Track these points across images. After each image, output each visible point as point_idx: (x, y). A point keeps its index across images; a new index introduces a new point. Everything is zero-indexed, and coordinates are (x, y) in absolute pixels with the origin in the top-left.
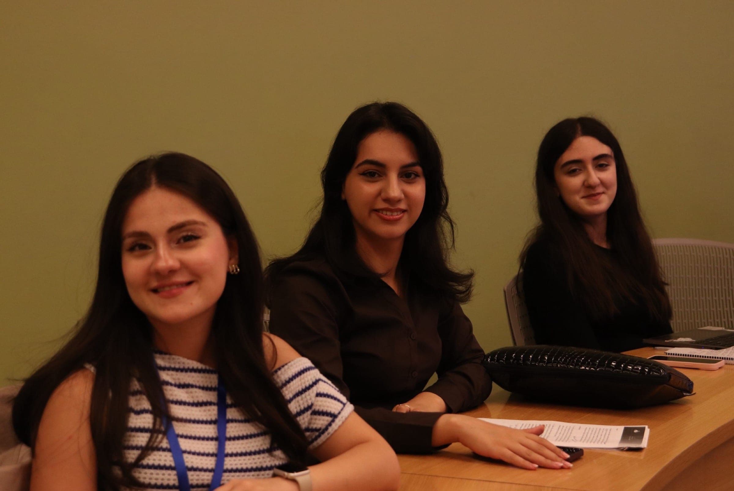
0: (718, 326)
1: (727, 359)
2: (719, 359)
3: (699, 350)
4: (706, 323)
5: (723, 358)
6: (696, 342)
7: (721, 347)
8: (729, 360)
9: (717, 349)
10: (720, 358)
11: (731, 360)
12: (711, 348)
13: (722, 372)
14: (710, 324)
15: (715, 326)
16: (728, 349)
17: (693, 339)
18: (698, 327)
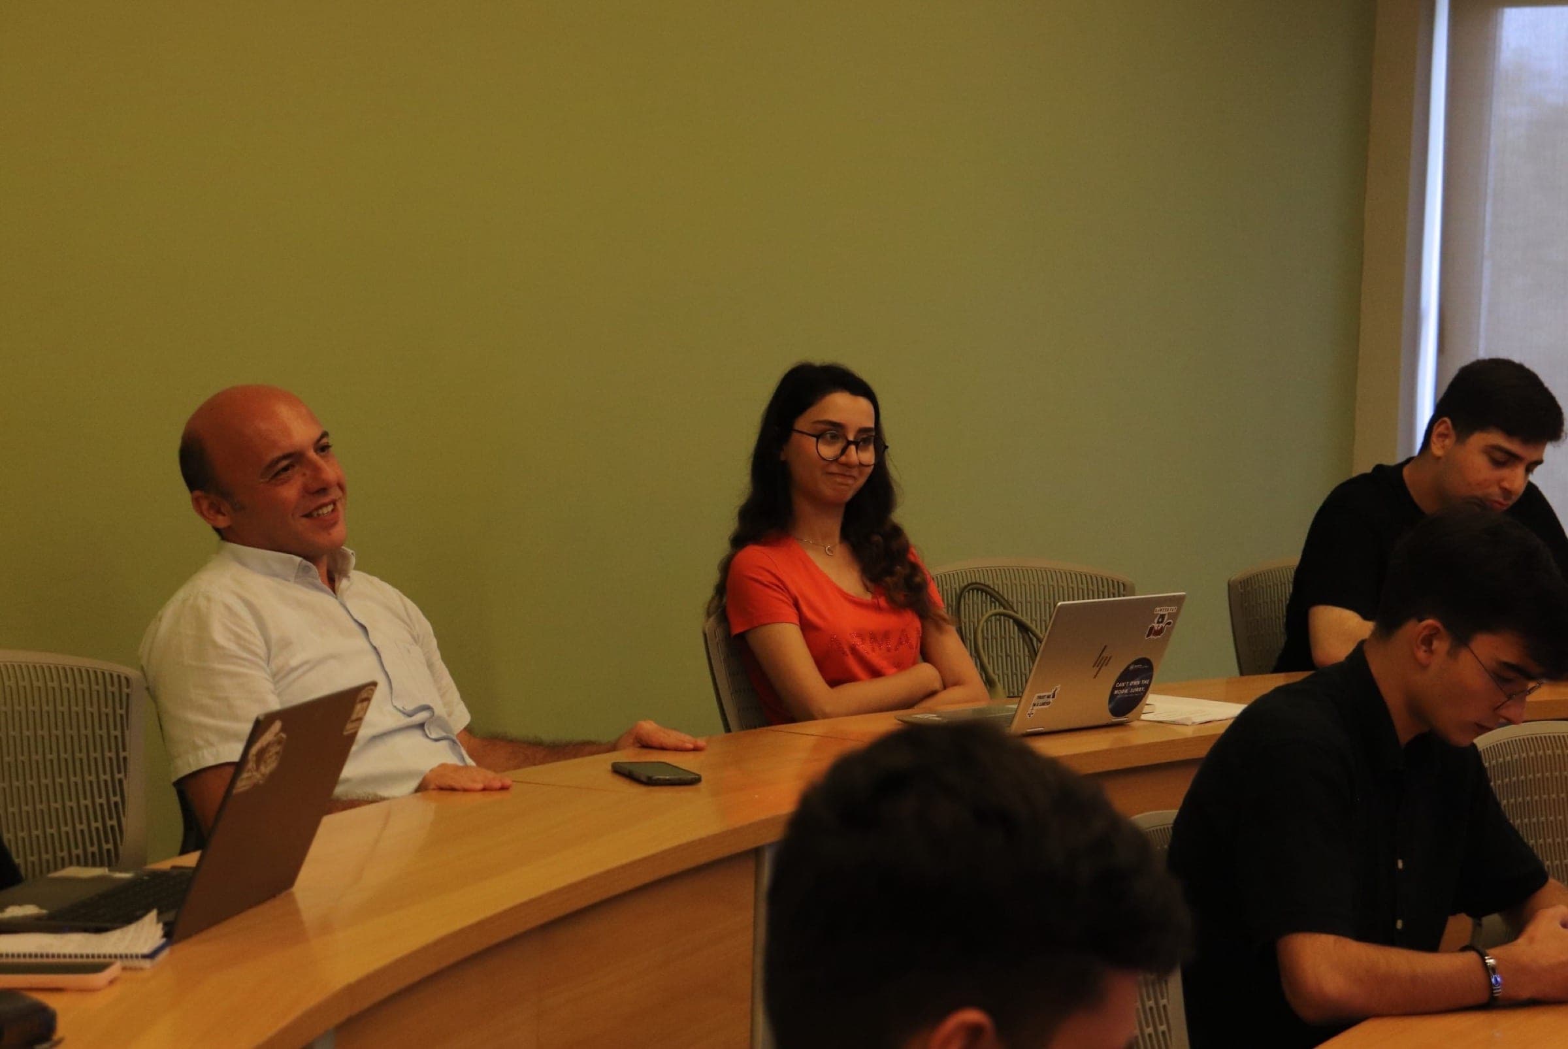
0: (94, 865)
1: (126, 956)
2: (108, 960)
3: (58, 936)
4: (67, 860)
5: (116, 957)
6: (50, 917)
7: (108, 925)
8: (130, 960)
9: (99, 930)
10: (110, 956)
11: (135, 959)
12: (86, 930)
13: (116, 990)
14: (74, 860)
15: (86, 865)
16: (125, 929)
17: (41, 906)
18: (49, 871)
